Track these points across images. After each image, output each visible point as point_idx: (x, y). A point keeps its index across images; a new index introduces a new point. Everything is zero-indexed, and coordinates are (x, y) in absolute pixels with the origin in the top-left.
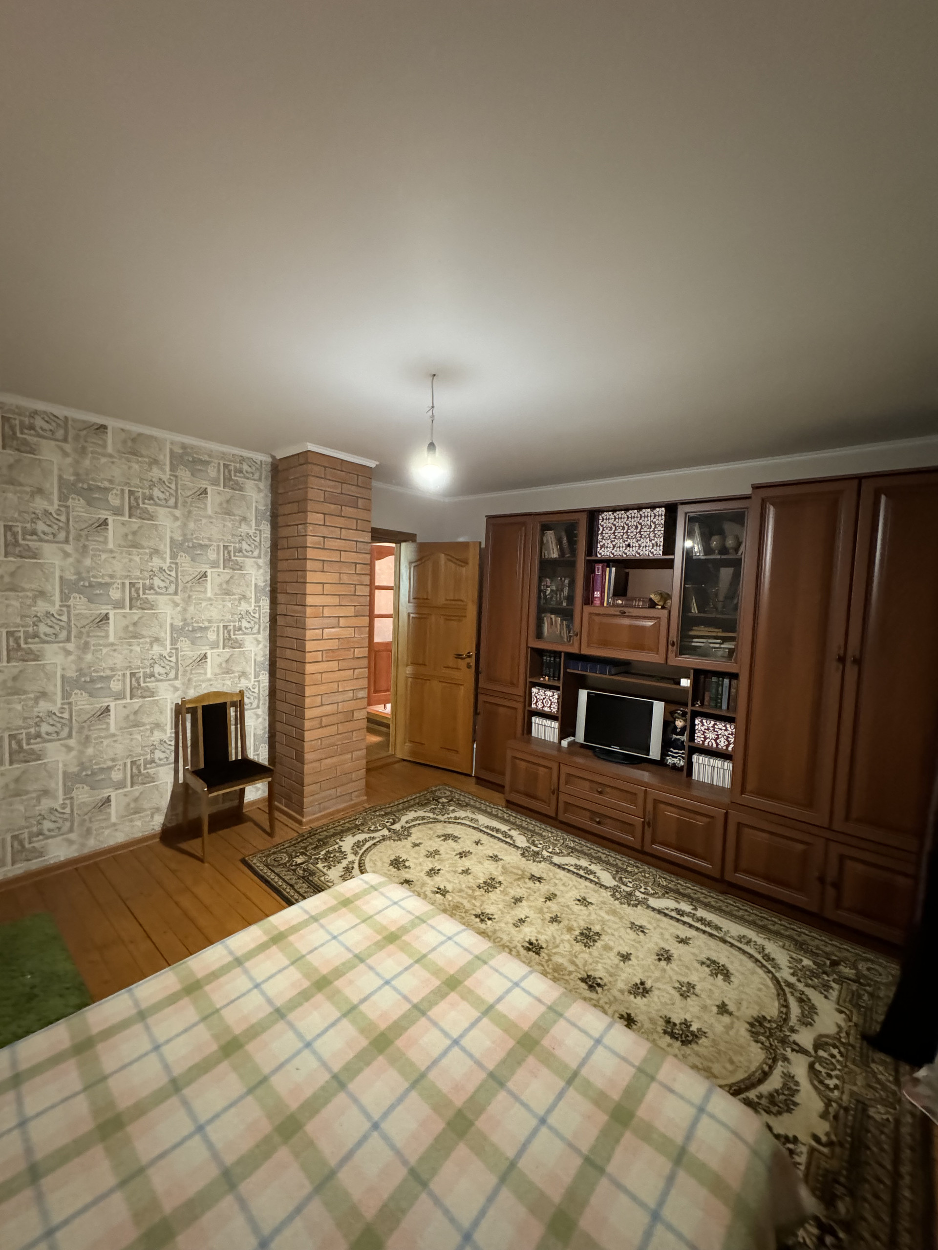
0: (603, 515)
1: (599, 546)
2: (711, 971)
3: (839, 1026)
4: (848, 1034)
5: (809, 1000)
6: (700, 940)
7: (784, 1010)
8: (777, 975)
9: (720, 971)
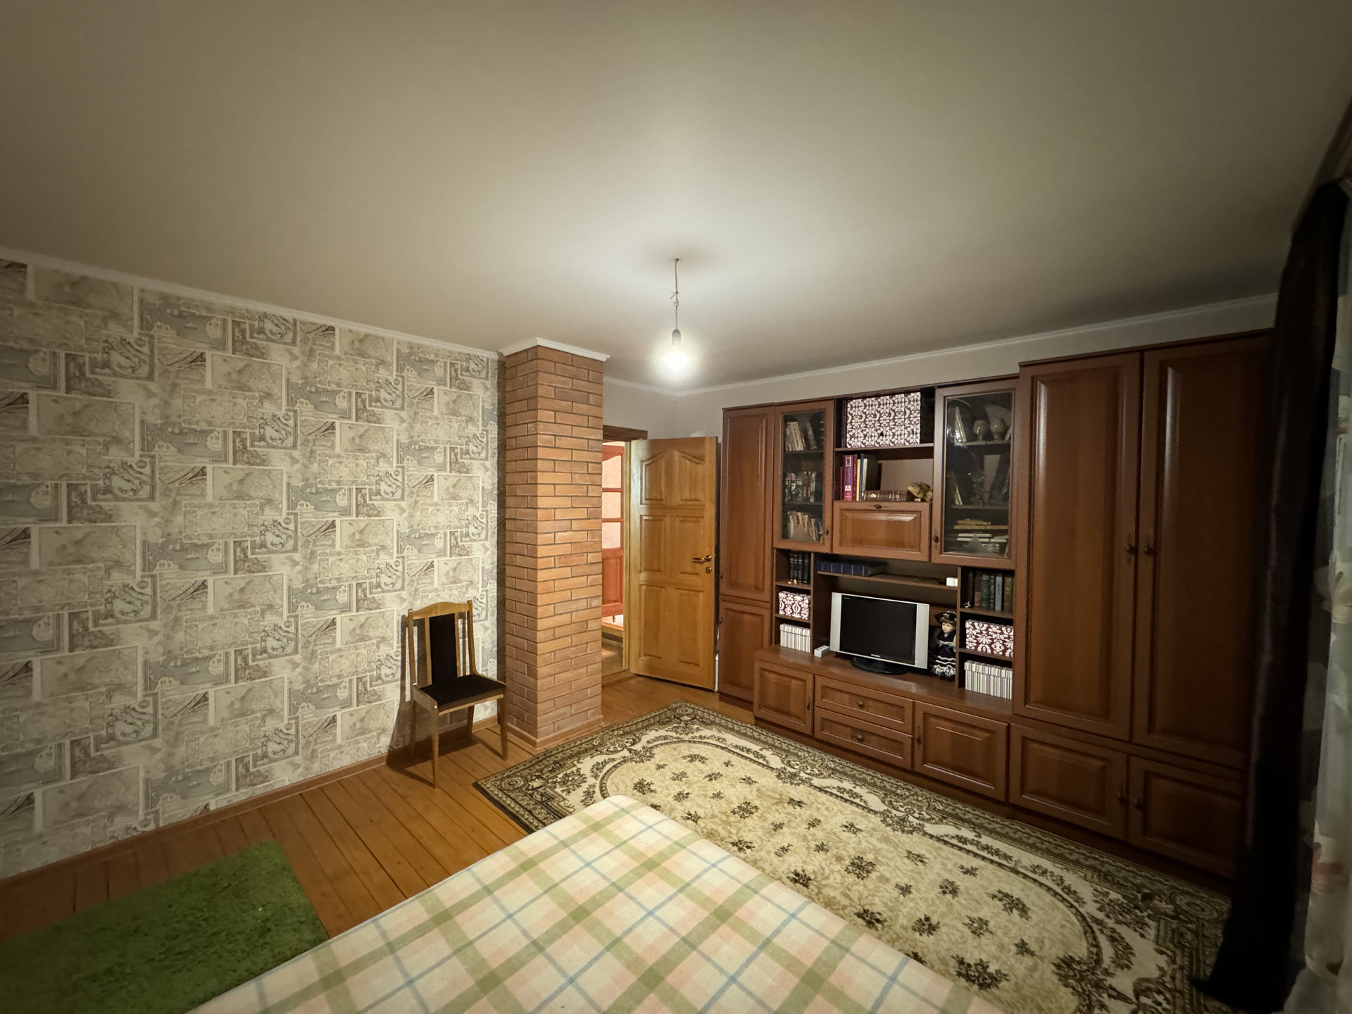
0: (851, 403)
1: (848, 436)
2: (1004, 905)
3: (1161, 969)
4: (1173, 978)
5: (1123, 938)
6: (988, 870)
7: (1094, 950)
8: (1081, 910)
9: (1014, 905)
